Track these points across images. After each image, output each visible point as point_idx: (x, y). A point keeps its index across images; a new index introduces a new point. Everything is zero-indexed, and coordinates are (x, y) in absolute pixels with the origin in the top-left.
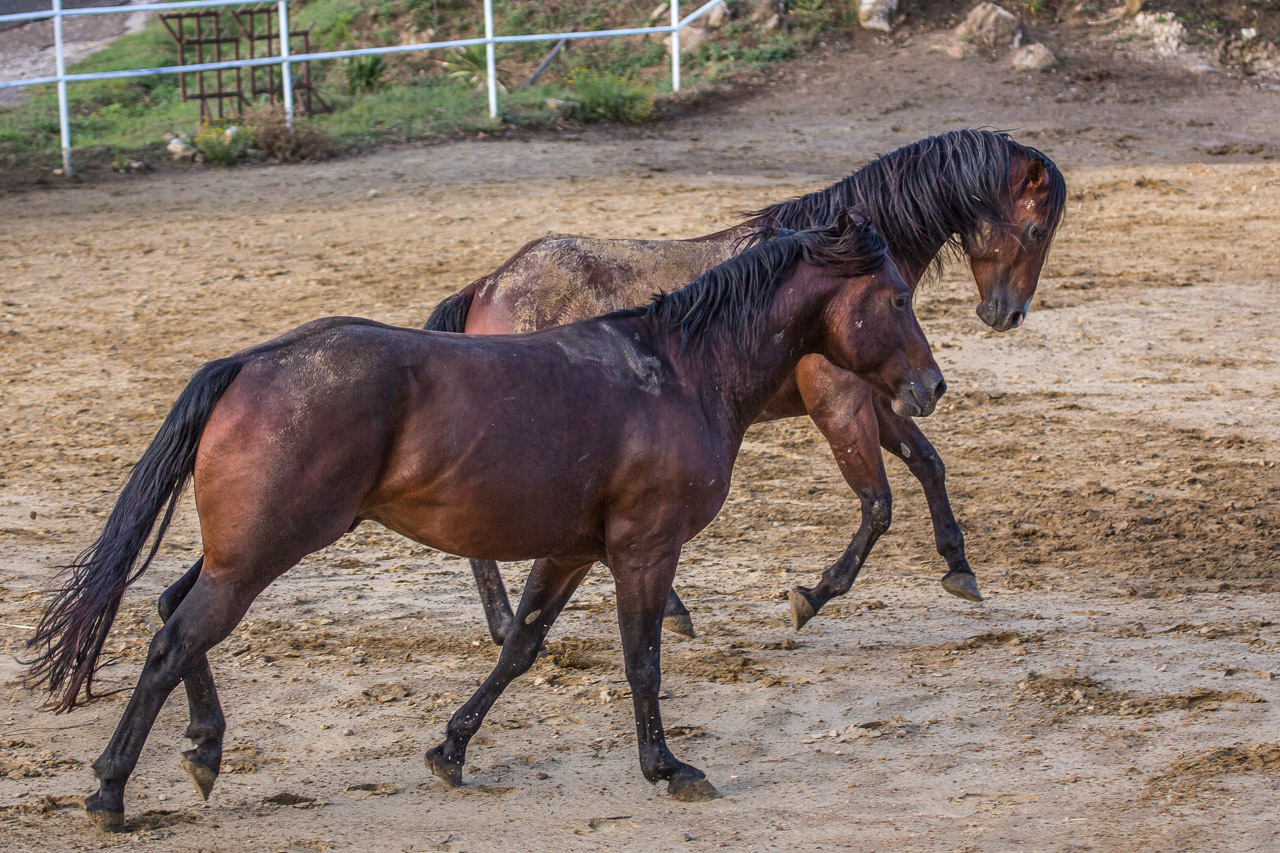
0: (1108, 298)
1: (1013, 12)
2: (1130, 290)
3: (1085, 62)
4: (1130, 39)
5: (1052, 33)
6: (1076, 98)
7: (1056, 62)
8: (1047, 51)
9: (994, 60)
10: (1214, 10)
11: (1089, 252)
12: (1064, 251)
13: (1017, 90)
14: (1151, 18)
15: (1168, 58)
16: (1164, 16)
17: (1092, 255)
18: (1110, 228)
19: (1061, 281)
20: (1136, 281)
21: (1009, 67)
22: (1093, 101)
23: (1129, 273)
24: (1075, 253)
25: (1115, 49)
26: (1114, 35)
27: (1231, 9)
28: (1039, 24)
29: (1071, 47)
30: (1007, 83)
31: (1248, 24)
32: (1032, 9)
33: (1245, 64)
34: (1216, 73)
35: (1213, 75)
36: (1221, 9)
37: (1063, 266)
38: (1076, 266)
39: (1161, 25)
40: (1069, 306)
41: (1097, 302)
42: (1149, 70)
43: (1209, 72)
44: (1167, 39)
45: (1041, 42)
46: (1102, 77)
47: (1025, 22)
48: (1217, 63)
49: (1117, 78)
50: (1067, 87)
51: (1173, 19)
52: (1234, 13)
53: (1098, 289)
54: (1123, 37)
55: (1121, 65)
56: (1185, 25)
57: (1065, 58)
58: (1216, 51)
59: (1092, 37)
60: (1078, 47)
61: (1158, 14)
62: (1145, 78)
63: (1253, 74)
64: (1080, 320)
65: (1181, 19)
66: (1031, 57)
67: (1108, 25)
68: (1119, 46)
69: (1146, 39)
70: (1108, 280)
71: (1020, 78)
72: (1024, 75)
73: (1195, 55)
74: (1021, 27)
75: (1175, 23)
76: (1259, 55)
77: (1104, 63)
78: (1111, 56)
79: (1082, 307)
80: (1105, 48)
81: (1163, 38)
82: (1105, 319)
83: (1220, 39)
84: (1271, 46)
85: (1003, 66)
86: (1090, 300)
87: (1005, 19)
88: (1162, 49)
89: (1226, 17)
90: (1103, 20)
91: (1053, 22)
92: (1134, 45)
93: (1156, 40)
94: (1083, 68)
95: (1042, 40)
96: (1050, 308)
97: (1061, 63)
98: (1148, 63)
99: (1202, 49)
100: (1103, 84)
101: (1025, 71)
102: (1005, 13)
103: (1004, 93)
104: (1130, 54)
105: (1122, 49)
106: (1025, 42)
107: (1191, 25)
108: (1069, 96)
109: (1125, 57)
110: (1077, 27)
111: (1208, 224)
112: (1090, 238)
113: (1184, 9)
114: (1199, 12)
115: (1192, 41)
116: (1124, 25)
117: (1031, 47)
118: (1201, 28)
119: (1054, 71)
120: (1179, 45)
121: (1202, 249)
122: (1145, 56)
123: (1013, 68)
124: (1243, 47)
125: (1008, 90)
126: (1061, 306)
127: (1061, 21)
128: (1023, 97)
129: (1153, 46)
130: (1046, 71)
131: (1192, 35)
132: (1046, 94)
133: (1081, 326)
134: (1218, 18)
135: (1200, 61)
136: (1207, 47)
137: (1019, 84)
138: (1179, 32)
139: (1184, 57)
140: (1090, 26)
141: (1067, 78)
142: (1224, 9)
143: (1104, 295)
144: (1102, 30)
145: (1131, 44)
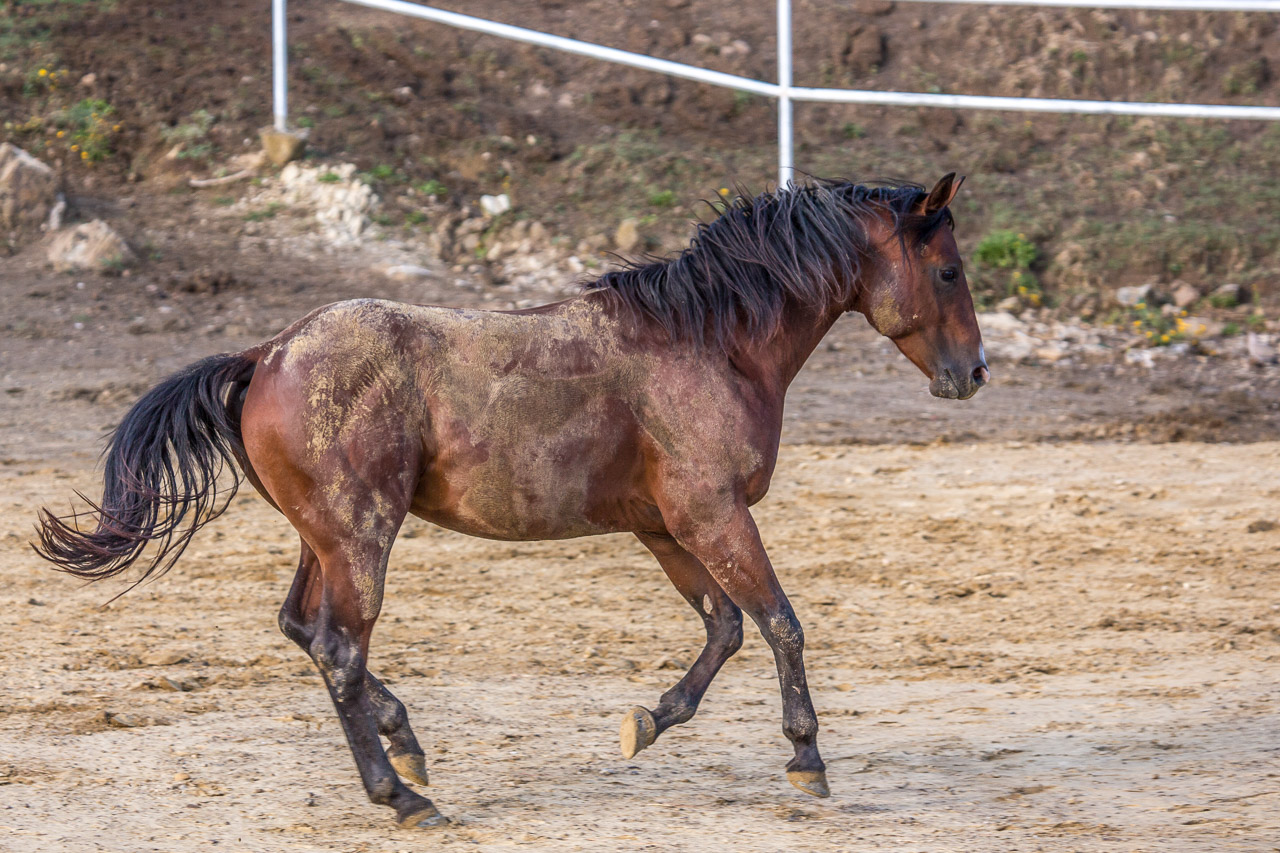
0: (234, 707)
1: (48, 161)
2: (276, 691)
3: (186, 258)
4: (272, 213)
5: (125, 201)
6: (170, 326)
7: (132, 256)
8: (112, 235)
9: (12, 252)
10: (430, 160)
11: (195, 620)
12: (149, 618)
13: (56, 309)
14: (311, 174)
15: (344, 250)
16: (334, 170)
17: (203, 625)
18: (236, 573)
19: (144, 675)
20: (285, 675)
21: (40, 265)
22: (203, 331)
23: (273, 658)
24: (169, 622)
25: (242, 232)
26: (241, 206)
27: (460, 157)
28: (98, 185)
29: (158, 228)
30: (35, 295)
31: (495, 184)
32: (84, 155)
33: (488, 263)
34: (434, 279)
35: (427, 284)
36: (443, 158)
37: (146, 646)
38: (173, 645)
39: (330, 188)
40: (158, 723)
41: (212, 715)
42: (308, 272)
43: (422, 278)
44: (341, 214)
45: (103, 218)
46: (217, 286)
47: (71, 178)
48: (435, 261)
49: (248, 287)
50: (153, 306)
51: (353, 177)
52: (468, 164)
53: (214, 690)
54: (258, 210)
55: (254, 262)
56: (375, 189)
57: (149, 249)
58: (434, 238)
59: (199, 209)
60: (172, 228)
61: (324, 168)
62: (300, 289)
63: (503, 282)
64: (180, 749)
65: (369, 177)
66: (82, 245)
67: (230, 186)
68: (251, 227)
69: (302, 213)
70: (233, 672)
71: (64, 286)
72: (69, 281)
73: (394, 245)
74: (64, 188)
75: (356, 184)
76: (514, 245)
77: (223, 259)
78: (235, 246)
79: (183, 724)
80: (225, 230)
81: (333, 212)
82: (226, 747)
83: (441, 215)
84: (537, 228)
85: (29, 264)
86: (197, 711)
87: (32, 173)
88: (331, 234)
89: (452, 174)
90: (220, 178)
91: (124, 180)
92: (280, 226)
93: (320, 217)
94: (182, 268)
95: (104, 214)
96: (121, 726)
97: (141, 258)
98: (305, 261)
99: (407, 235)
100: (220, 298)
101: (70, 273)
102: (33, 162)
103: (31, 315)
104: (271, 242)
105: (256, 233)
106: (71, 217)
107: (387, 188)
108: (156, 323)
109: (263, 247)
110: (170, 191)
111: (421, 567)
112: (197, 594)
113: (372, 157)
114: (401, 164)
115: (389, 218)
116: (260, 187)
117: (83, 228)
118: (404, 194)
119: (126, 273)
120: (364, 226)
121: (411, 614)
122: (300, 247)
123: (49, 267)
124: (484, 231)
125: (37, 310)
126: (142, 723)
127: (139, 178)
128: (69, 323)
129: (315, 227)
130: (112, 272)
131: (387, 208)
132: (112, 317)
133: (181, 761)
134: (436, 174)
135: (404, 256)
136: (416, 230)
137: (61, 299)
138: (363, 201)
139: (374, 249)
140: (195, 189)
141: (153, 288)
142: (449, 157)
143: (224, 702)
144: (218, 196)
145: (273, 223)
